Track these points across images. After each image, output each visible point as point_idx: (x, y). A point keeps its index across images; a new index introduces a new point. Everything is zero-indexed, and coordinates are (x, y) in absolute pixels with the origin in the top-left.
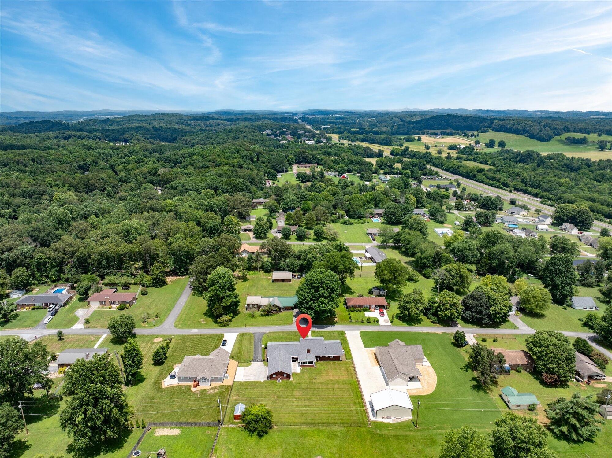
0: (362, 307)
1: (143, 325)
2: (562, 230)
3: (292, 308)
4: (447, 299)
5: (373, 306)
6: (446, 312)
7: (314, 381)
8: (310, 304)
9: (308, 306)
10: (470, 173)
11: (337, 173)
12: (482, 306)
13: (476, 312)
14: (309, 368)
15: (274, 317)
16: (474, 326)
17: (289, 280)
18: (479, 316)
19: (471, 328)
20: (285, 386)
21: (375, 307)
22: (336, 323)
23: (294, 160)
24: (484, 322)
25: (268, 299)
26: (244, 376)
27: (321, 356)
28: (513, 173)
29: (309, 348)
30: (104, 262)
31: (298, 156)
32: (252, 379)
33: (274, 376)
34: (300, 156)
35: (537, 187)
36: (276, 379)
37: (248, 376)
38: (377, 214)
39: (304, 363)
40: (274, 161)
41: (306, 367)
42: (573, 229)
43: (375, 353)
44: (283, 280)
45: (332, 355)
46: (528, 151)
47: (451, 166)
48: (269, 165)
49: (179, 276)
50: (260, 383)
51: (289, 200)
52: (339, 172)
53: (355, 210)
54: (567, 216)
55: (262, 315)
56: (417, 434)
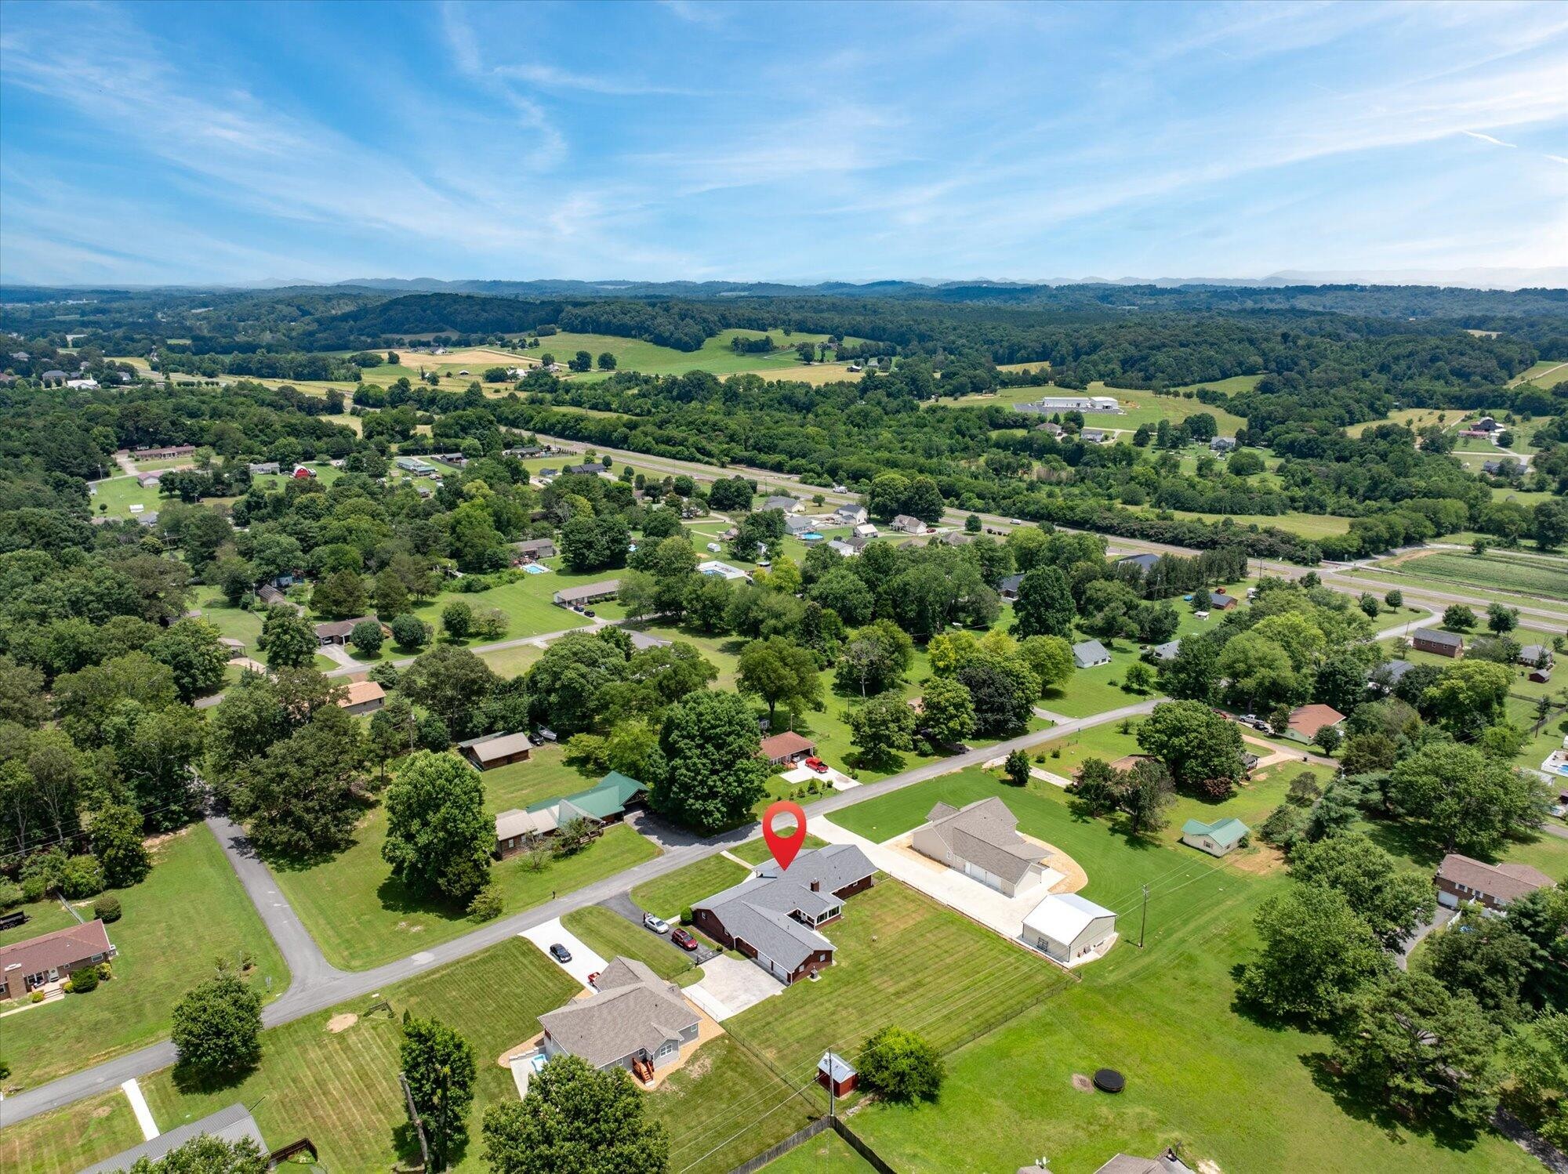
2: (898, 530)
3: (618, 817)
4: (947, 695)
5: (784, 758)
6: (951, 724)
7: (879, 945)
10: (611, 432)
11: (276, 465)
12: (1001, 695)
13: (992, 710)
14: (834, 925)
15: (597, 849)
16: (990, 742)
17: (523, 755)
18: (1001, 718)
19: (988, 746)
21: (790, 757)
23: (114, 439)
24: (1011, 726)
25: (545, 812)
26: (724, 1002)
27: (842, 887)
28: (704, 424)
29: (815, 879)
31: (122, 427)
32: (750, 999)
33: (801, 969)
34: (129, 424)
35: (772, 449)
36: (807, 974)
37: (734, 997)
39: (821, 918)
41: (827, 927)
42: (917, 526)
43: (910, 847)
44: (509, 759)
45: (851, 880)
46: (693, 373)
47: (554, 420)
49: (167, 831)
50: (778, 999)
51: (277, 550)
52: (282, 461)
53: (480, 549)
54: (897, 500)
55: (557, 857)
56: (1153, 957)
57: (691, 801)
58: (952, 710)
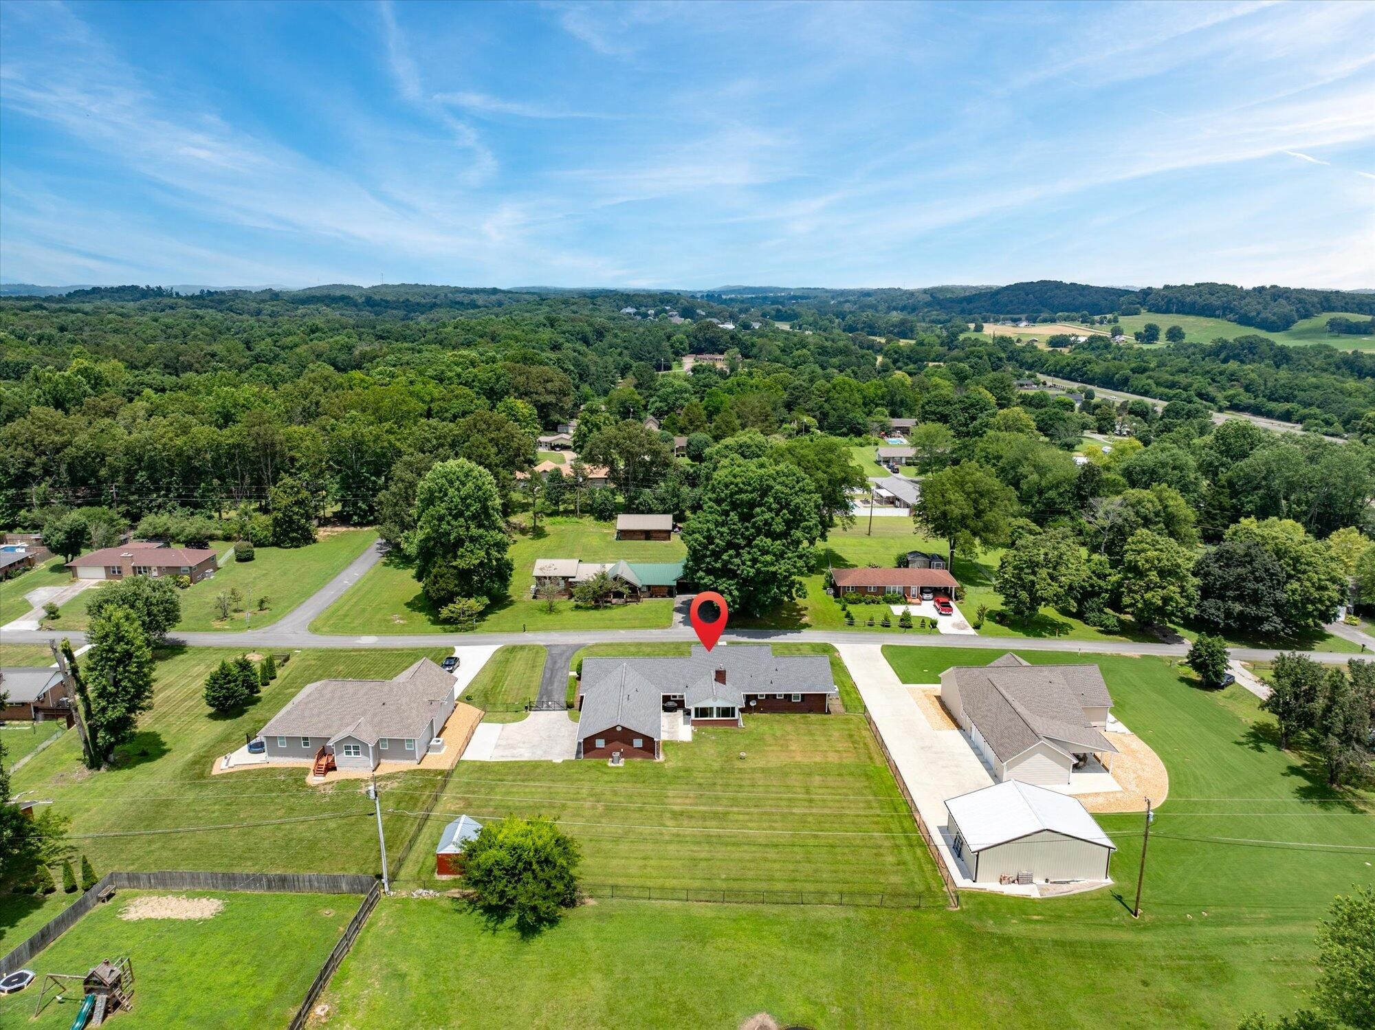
0: (881, 590)
1: (217, 624)
3: (671, 593)
4: (1151, 554)
5: (914, 590)
6: (1148, 596)
7: (739, 764)
8: (725, 557)
9: (718, 565)
12: (1258, 580)
14: (720, 727)
15: (617, 612)
17: (665, 534)
18: (1252, 610)
20: (636, 777)
21: (923, 590)
22: (807, 626)
23: (686, 345)
24: (1266, 627)
25: (597, 565)
26: (497, 746)
27: (762, 692)
29: (722, 667)
30: (141, 476)
31: (695, 338)
32: (524, 754)
33: (600, 743)
36: (607, 754)
37: (512, 747)
38: (897, 428)
39: (703, 712)
40: (638, 343)
41: (710, 728)
43: (939, 698)
44: (648, 535)
45: (797, 691)
48: (625, 352)
49: (355, 525)
50: (551, 766)
55: (578, 607)
56: (1146, 937)
57: (701, 574)
58: (1153, 576)
